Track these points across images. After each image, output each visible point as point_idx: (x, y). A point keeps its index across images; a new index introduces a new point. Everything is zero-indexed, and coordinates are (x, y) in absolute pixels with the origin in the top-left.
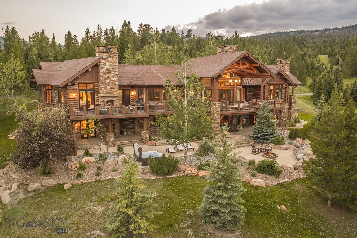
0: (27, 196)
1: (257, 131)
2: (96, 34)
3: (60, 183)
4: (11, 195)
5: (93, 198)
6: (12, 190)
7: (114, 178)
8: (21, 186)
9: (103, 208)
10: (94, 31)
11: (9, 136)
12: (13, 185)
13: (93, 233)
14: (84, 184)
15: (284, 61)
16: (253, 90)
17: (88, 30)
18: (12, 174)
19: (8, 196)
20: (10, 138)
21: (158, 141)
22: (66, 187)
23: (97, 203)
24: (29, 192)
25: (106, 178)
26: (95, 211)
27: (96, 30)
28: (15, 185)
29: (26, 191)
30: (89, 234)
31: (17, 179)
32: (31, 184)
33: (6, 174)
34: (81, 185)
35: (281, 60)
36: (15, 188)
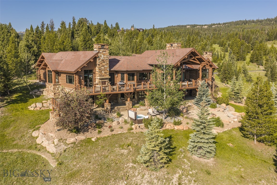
0: (68, 147)
1: (200, 100)
2: (49, 26)
3: (88, 137)
4: (56, 147)
5: (116, 146)
6: (55, 144)
7: (123, 132)
8: (61, 141)
9: (127, 151)
10: (48, 24)
11: (28, 107)
12: (55, 140)
13: (128, 165)
14: (105, 137)
15: (208, 53)
16: (190, 73)
17: (43, 23)
18: (49, 134)
19: (54, 148)
20: (30, 109)
21: (138, 109)
22: (93, 140)
23: (121, 148)
24: (69, 144)
25: (119, 133)
26: (123, 153)
27: (49, 23)
28: (56, 141)
29: (66, 144)
30: (126, 166)
31: (56, 136)
32: (68, 139)
33: (45, 133)
34: (103, 138)
35: (206, 52)
36: (57, 142)
